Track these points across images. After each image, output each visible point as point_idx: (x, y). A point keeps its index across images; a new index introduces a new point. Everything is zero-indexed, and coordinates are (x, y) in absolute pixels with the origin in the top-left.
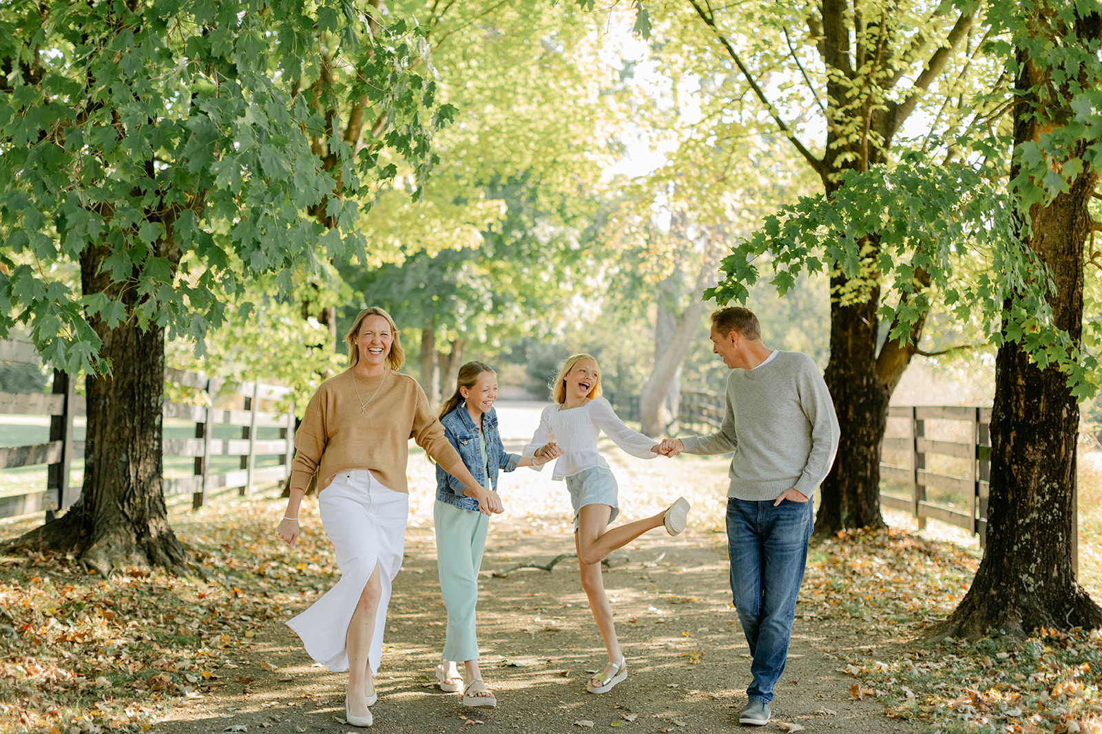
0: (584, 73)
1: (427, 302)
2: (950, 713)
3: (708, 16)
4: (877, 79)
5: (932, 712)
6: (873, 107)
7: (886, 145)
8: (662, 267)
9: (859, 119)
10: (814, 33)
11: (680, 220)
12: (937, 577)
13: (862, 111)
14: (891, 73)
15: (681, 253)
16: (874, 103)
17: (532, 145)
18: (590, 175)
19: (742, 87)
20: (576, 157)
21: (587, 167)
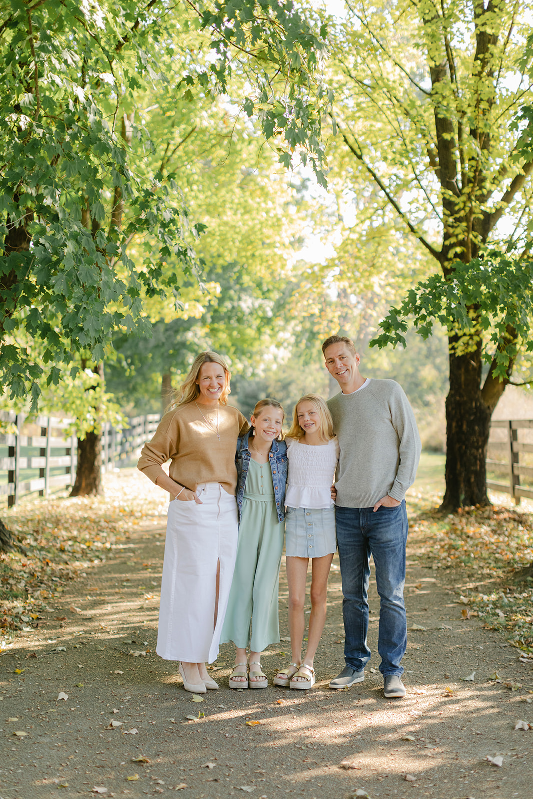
0: (271, 191)
1: (166, 354)
2: (527, 625)
3: (359, 153)
4: (476, 196)
5: (515, 625)
6: (473, 216)
7: (484, 241)
8: (330, 329)
9: (464, 224)
10: (432, 163)
11: (343, 295)
12: (526, 537)
13: (466, 218)
14: (485, 191)
15: (344, 318)
16: (474, 213)
17: (237, 244)
18: (279, 264)
19: (384, 202)
20: (268, 252)
21: (276, 258)
